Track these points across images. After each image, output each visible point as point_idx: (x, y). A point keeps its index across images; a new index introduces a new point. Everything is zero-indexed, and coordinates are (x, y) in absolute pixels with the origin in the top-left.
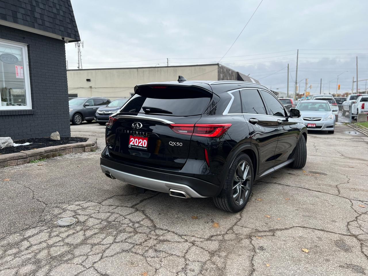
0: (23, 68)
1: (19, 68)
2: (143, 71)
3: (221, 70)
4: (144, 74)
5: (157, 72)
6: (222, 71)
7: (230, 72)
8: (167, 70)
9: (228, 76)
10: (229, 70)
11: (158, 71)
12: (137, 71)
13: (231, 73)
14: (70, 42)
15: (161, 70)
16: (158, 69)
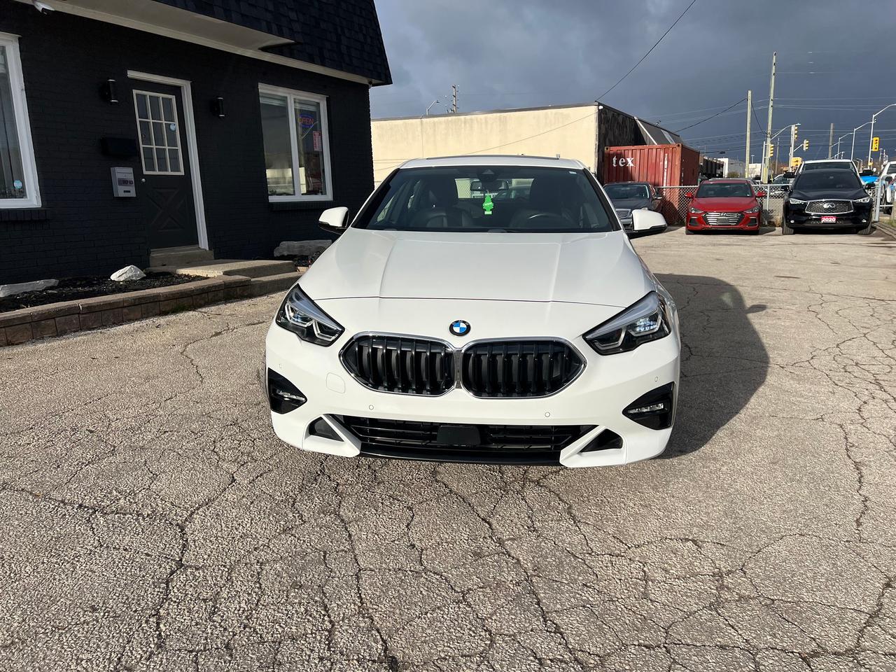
0: (321, 135)
1: (317, 134)
2: (434, 123)
3: (603, 116)
4: (435, 130)
5: (463, 125)
6: (604, 118)
7: (620, 118)
8: (486, 119)
9: (615, 128)
10: (619, 113)
11: (465, 123)
12: (422, 122)
13: (621, 123)
14: (374, 85)
15: (471, 119)
16: (465, 118)
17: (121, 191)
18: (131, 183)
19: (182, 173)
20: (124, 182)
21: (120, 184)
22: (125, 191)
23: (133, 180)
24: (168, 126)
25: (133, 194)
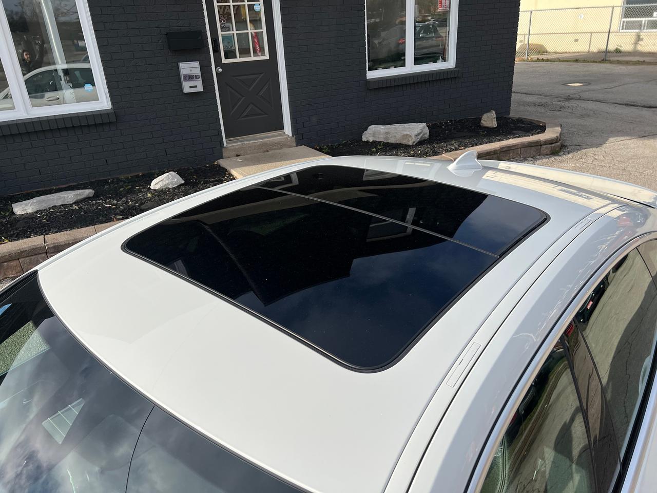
17: (187, 87)
18: (197, 77)
19: (267, 57)
20: (190, 78)
21: (185, 80)
22: (191, 87)
23: (200, 74)
24: (251, 8)
25: (200, 88)
